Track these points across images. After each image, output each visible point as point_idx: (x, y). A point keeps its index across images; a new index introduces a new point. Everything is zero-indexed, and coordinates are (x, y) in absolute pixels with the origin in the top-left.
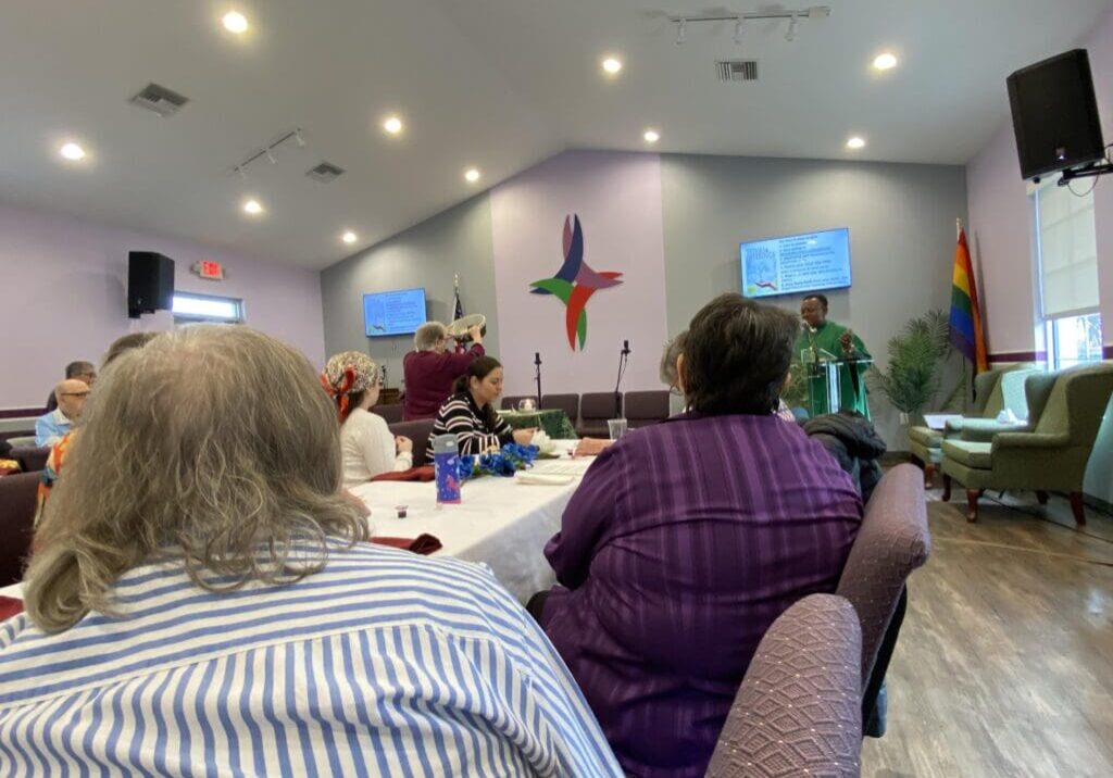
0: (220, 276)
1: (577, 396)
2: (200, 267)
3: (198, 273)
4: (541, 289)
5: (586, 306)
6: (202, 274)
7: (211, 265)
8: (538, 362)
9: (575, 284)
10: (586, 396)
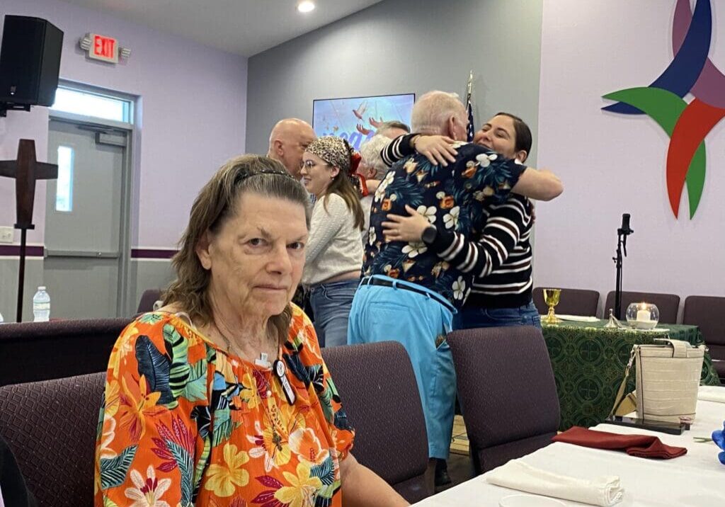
0: (115, 59)
1: (678, 298)
2: (89, 43)
3: (87, 52)
4: (623, 105)
5: (707, 140)
6: (92, 55)
7: (104, 42)
8: (625, 231)
9: (689, 99)
10: (692, 301)
